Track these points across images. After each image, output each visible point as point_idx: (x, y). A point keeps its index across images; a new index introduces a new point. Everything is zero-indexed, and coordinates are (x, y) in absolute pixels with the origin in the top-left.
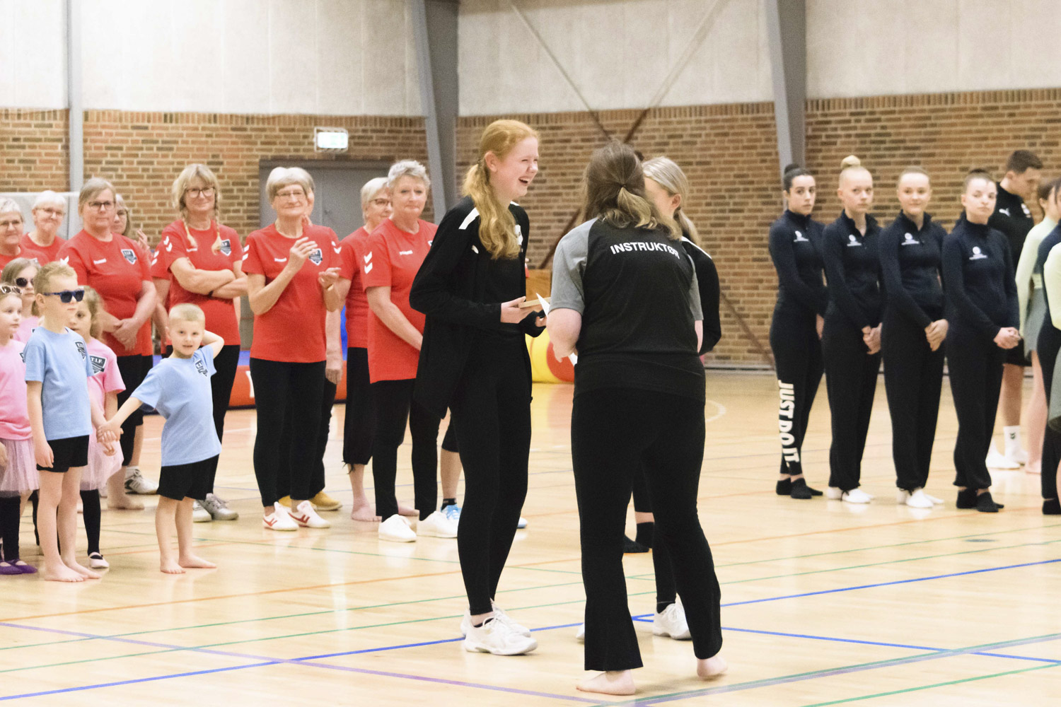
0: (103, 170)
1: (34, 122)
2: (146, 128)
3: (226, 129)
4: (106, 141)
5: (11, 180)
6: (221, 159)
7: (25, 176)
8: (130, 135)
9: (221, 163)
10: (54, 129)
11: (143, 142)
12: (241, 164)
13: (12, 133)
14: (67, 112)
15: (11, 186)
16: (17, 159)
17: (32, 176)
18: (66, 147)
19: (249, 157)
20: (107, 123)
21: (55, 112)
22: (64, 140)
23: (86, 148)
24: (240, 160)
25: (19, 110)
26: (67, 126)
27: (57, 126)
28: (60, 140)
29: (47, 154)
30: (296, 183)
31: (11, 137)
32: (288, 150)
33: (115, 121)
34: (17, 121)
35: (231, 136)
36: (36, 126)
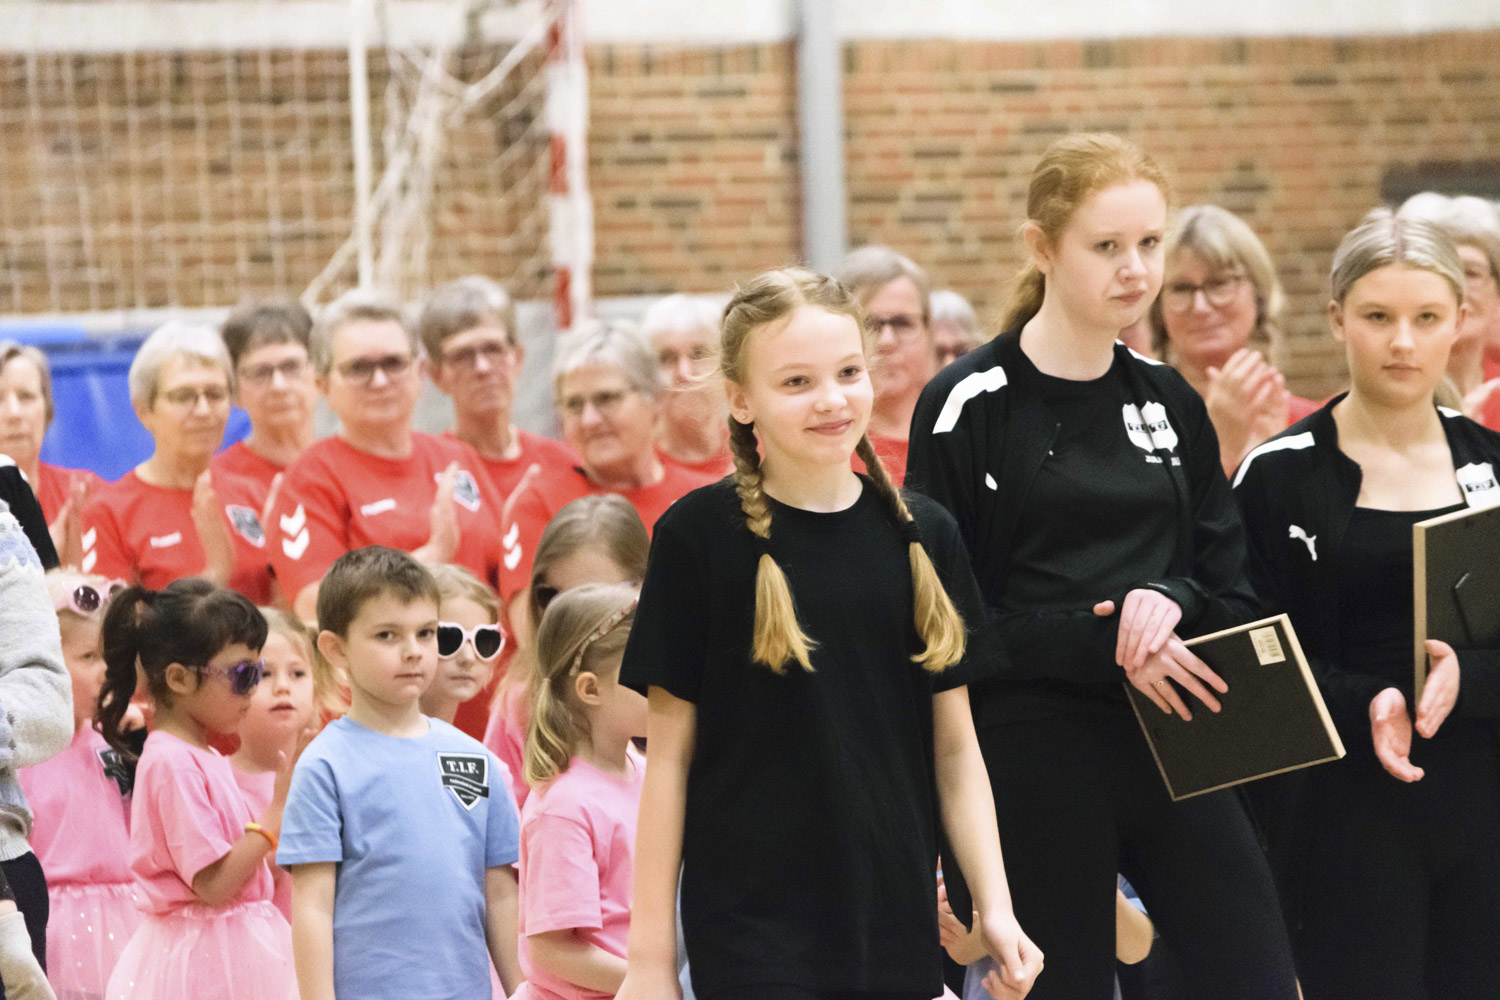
0: (909, 220)
1: (692, 83)
2: (1028, 88)
3: (1273, 82)
4: (910, 133)
5: (631, 261)
6: (1262, 175)
7: (667, 247)
8: (983, 111)
9: (1260, 188)
10: (756, 103)
11: (1029, 130)
12: (1323, 187)
13: (632, 117)
14: (790, 50)
15: (633, 281)
16: (643, 195)
17: (693, 248)
18: (793, 156)
19: (1344, 164)
20: (912, 78)
21: (755, 49)
22: (785, 135)
23: (853, 157)
24: (1320, 175)
25: (647, 48)
26: (792, 92)
27: (764, 93)
28: (770, 136)
29: (737, 180)
30: (1471, 241)
31: (626, 131)
32: (1465, 140)
33: (937, 70)
34: (641, 82)
35: (1292, 103)
36: (705, 94)
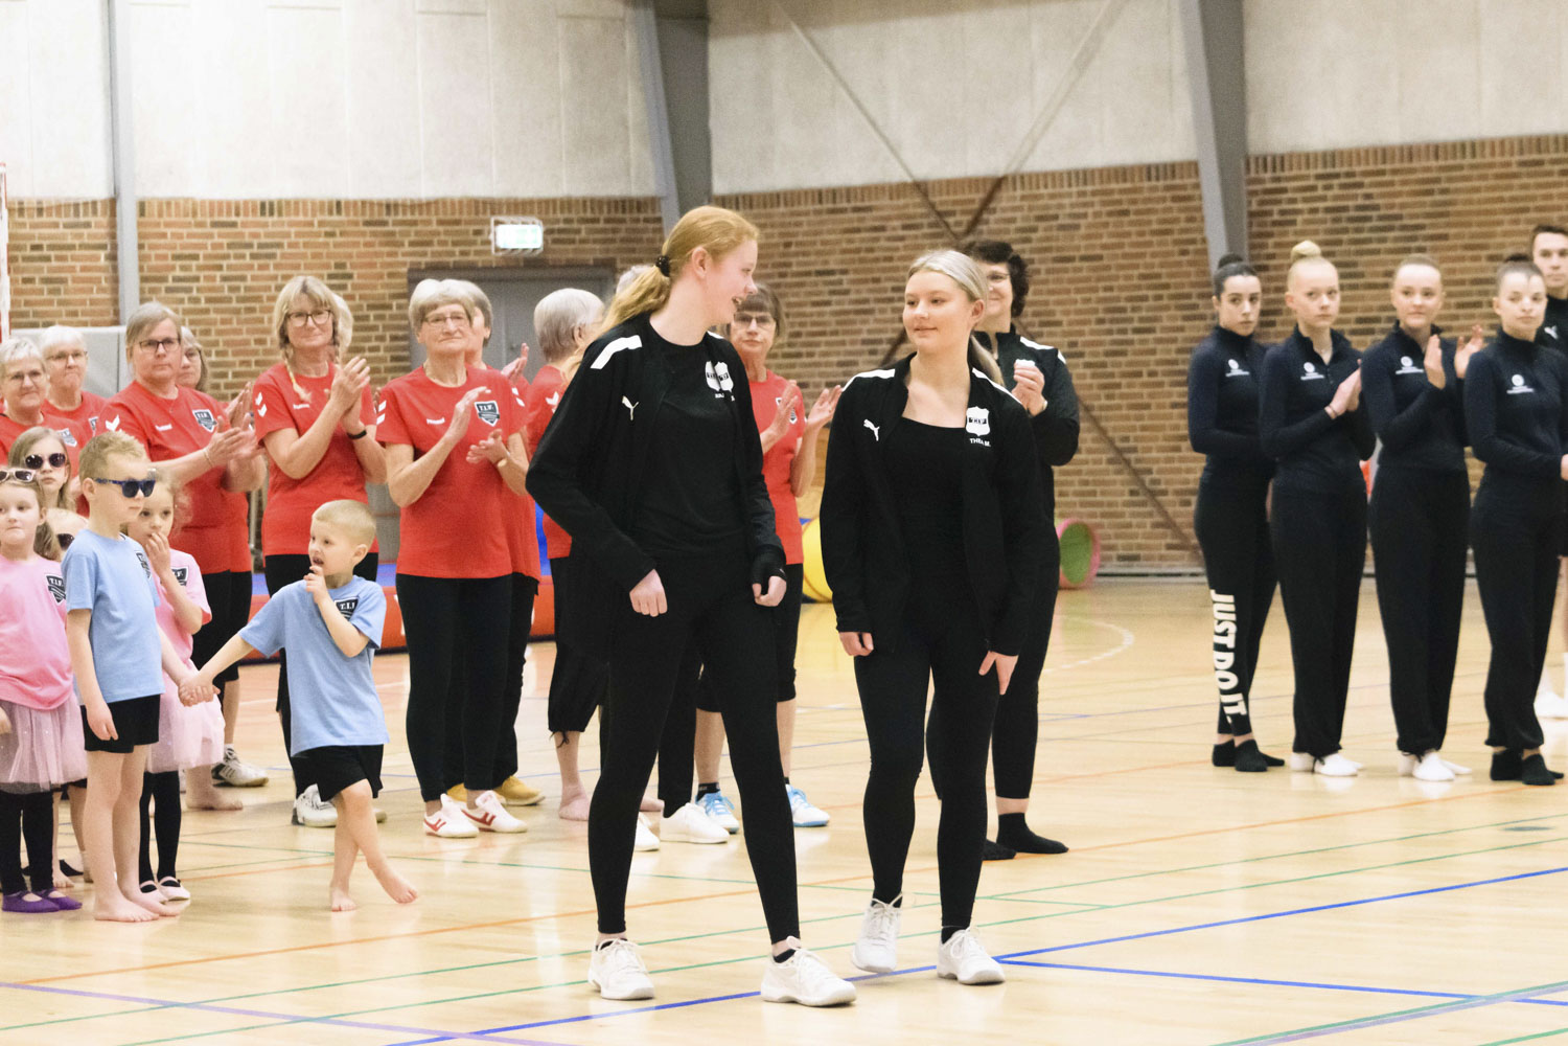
0: (169, 290)
1: (62, 220)
2: (234, 225)
3: (356, 223)
4: (172, 247)
5: (30, 309)
6: (348, 270)
7: (50, 303)
8: (210, 236)
9: (350, 276)
10: (93, 230)
11: (230, 246)
12: (381, 276)
13: (32, 237)
14: (113, 203)
15: (31, 319)
16: (37, 277)
17: (61, 303)
18: (113, 257)
19: (390, 265)
20: (173, 219)
21: (94, 203)
22: (109, 247)
23: (142, 258)
24: (378, 270)
25: (39, 202)
26: (113, 225)
27: (98, 225)
28: (103, 247)
29: (84, 269)
30: (457, 302)
31: (29, 244)
32: (452, 254)
33: (186, 215)
34: (36, 219)
35: (363, 234)
36: (67, 226)
